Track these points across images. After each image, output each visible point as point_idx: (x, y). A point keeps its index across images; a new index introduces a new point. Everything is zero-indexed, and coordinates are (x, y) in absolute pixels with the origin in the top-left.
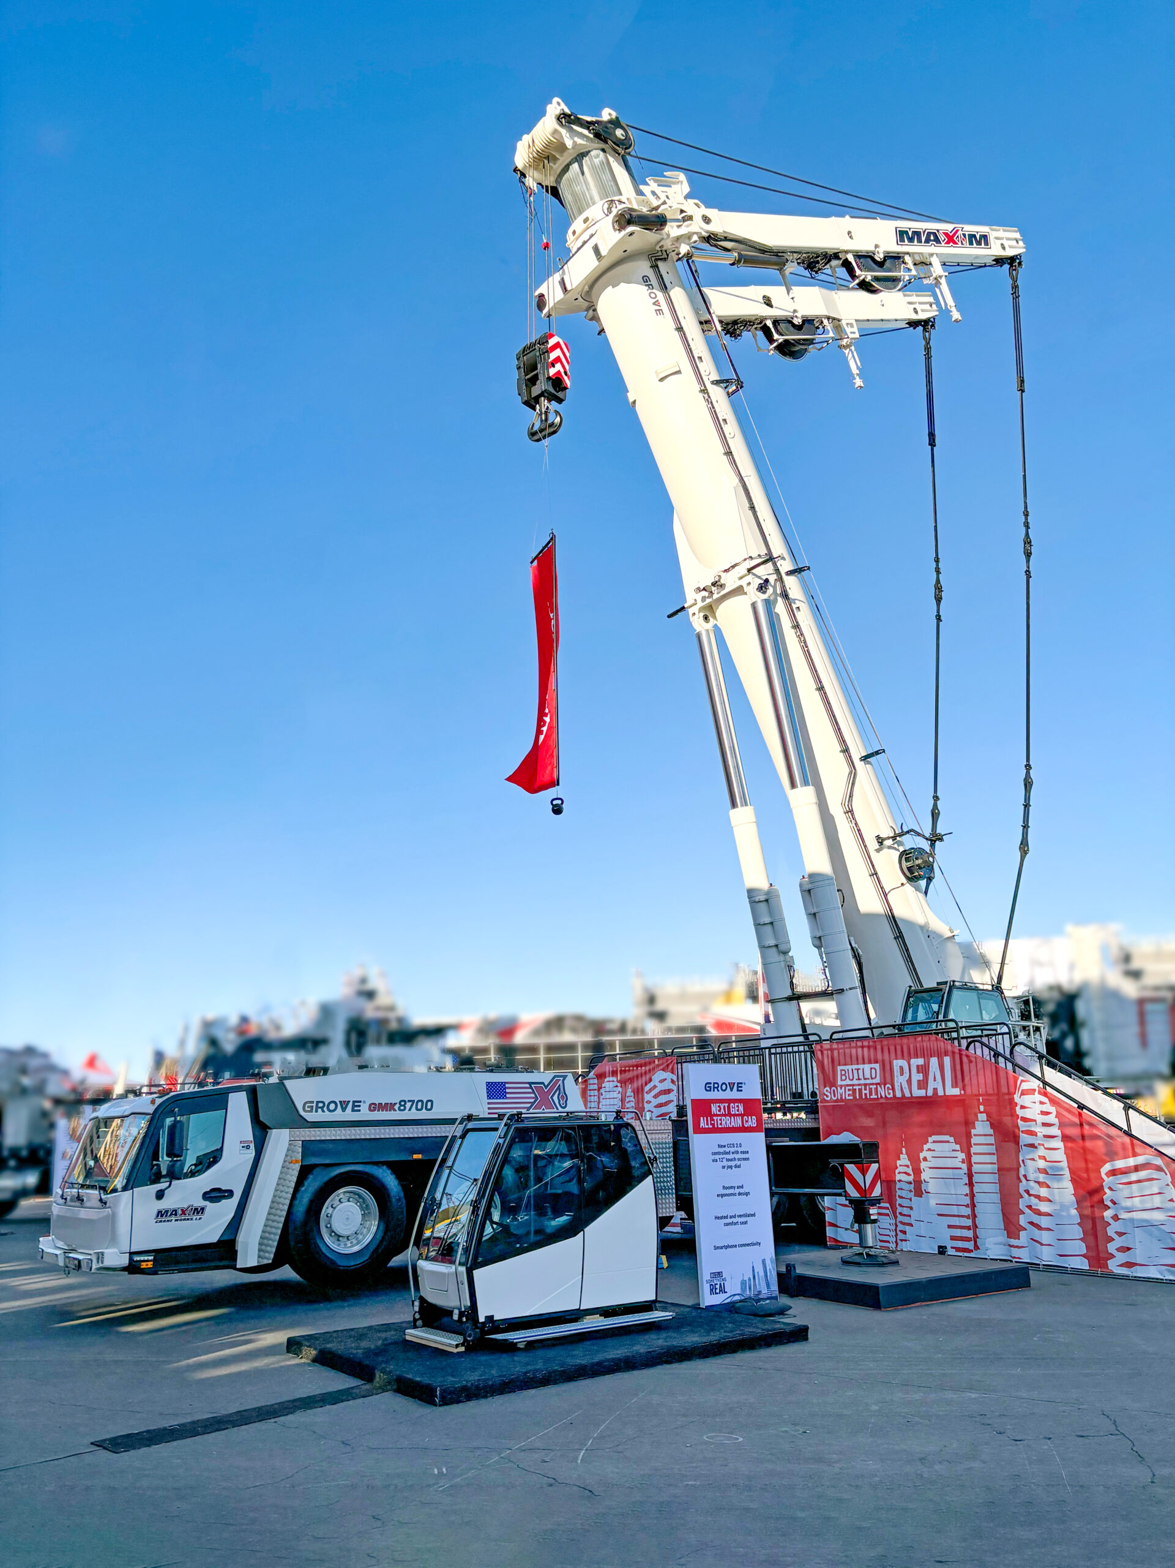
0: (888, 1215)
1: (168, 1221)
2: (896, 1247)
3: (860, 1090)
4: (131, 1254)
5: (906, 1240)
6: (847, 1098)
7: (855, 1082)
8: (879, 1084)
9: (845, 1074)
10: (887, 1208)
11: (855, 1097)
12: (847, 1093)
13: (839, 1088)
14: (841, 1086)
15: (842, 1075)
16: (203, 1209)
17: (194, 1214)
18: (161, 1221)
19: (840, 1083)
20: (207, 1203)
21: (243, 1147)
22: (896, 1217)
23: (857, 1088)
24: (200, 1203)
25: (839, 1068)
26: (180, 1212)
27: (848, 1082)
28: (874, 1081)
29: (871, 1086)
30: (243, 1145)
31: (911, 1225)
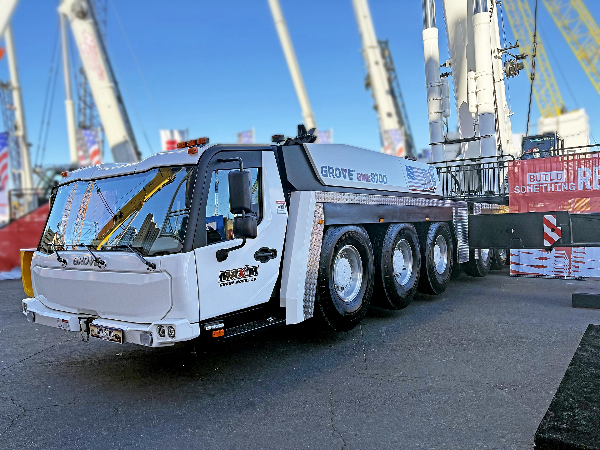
0: (564, 257)
1: (230, 283)
2: (569, 274)
3: (546, 187)
4: (202, 323)
5: (578, 271)
6: (535, 191)
7: (542, 182)
8: (563, 182)
9: (533, 178)
10: (564, 254)
11: (541, 191)
12: (535, 189)
13: (528, 186)
14: (530, 185)
15: (530, 179)
16: (256, 269)
17: (250, 275)
18: (224, 284)
19: (529, 183)
20: (258, 263)
21: (279, 207)
22: (570, 259)
23: (544, 186)
24: (254, 263)
25: (529, 175)
26: (239, 273)
27: (536, 182)
28: (561, 181)
29: (556, 184)
30: (279, 205)
31: (584, 263)
